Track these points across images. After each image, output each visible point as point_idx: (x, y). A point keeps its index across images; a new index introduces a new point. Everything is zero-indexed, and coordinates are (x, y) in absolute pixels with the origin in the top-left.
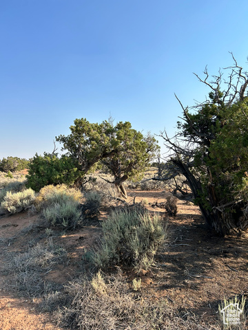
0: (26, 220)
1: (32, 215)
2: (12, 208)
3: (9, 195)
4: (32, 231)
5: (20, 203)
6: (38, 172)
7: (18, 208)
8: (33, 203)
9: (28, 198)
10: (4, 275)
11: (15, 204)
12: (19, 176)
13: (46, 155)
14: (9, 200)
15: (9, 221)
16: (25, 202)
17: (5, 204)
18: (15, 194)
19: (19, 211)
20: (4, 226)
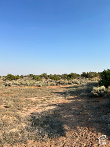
0: (103, 100)
1: (105, 98)
2: (96, 94)
3: (95, 88)
4: (107, 105)
5: (99, 92)
6: (106, 78)
7: (99, 94)
8: (105, 92)
9: (103, 90)
10: (98, 123)
11: (97, 92)
12: (94, 80)
13: (108, 70)
14: (94, 90)
15: (95, 99)
16: (102, 92)
17: (93, 92)
18: (97, 88)
19: (99, 95)
20: (94, 101)
